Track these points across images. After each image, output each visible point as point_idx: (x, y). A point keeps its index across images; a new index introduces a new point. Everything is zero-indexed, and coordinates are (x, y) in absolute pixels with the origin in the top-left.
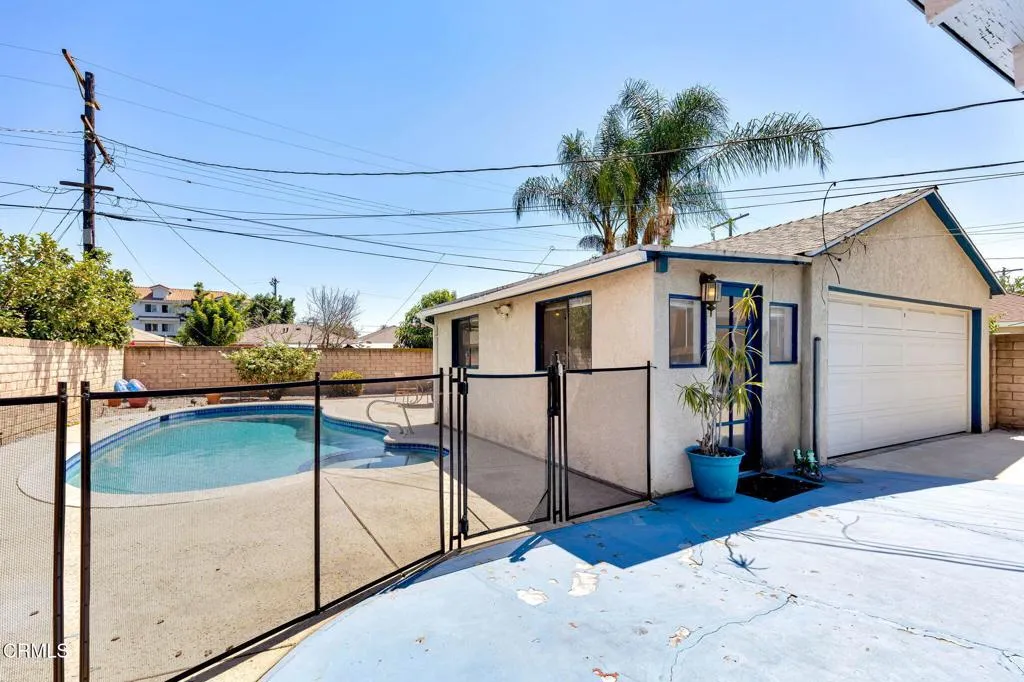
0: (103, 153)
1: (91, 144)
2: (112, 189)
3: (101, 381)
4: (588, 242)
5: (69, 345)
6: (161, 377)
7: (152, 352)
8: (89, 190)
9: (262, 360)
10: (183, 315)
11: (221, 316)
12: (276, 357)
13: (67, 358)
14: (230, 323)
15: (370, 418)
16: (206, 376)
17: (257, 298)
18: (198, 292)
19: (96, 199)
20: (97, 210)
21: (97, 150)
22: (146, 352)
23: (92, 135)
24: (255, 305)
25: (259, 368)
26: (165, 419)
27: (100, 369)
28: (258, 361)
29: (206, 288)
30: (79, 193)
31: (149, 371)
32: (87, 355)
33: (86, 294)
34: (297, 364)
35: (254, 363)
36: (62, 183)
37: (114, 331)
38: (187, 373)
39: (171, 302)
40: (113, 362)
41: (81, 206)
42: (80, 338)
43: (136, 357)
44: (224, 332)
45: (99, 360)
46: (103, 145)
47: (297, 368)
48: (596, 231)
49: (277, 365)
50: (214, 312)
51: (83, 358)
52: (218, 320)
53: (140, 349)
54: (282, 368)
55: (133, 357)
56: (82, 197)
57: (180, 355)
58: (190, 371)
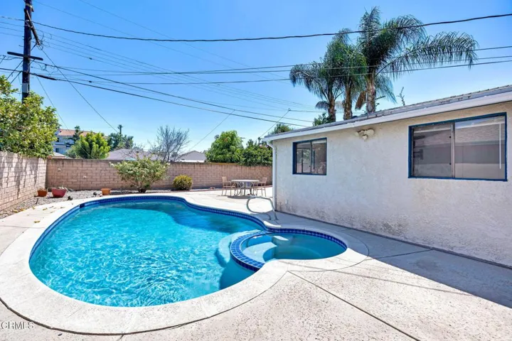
0: (36, 37)
1: (29, 31)
2: (41, 59)
3: (33, 180)
4: (320, 105)
5: (16, 155)
6: (69, 177)
7: (65, 162)
8: (27, 58)
9: (136, 168)
10: (68, 144)
11: (96, 143)
12: (144, 166)
13: (14, 165)
14: (102, 147)
15: (250, 210)
16: (98, 177)
17: (112, 135)
18: (77, 131)
19: (31, 65)
20: (31, 72)
21: (33, 36)
22: (61, 162)
23: (30, 23)
24: (111, 139)
25: (135, 173)
26: (82, 206)
27: (33, 173)
28: (134, 169)
29: (81, 129)
30: (20, 60)
31: (62, 174)
32: (26, 163)
33: (32, 119)
34: (157, 171)
35: (132, 170)
36: (9, 53)
37: (44, 147)
38: (87, 175)
39: (61, 136)
40: (41, 168)
41: (21, 69)
42: (23, 151)
43: (54, 165)
44: (98, 153)
45: (33, 167)
46: (37, 32)
47: (157, 173)
48: (325, 99)
49: (145, 171)
50: (92, 141)
51: (24, 165)
52: (95, 145)
53: (57, 160)
54: (149, 173)
55: (52, 165)
56: (22, 63)
57: (82, 164)
58: (89, 174)
